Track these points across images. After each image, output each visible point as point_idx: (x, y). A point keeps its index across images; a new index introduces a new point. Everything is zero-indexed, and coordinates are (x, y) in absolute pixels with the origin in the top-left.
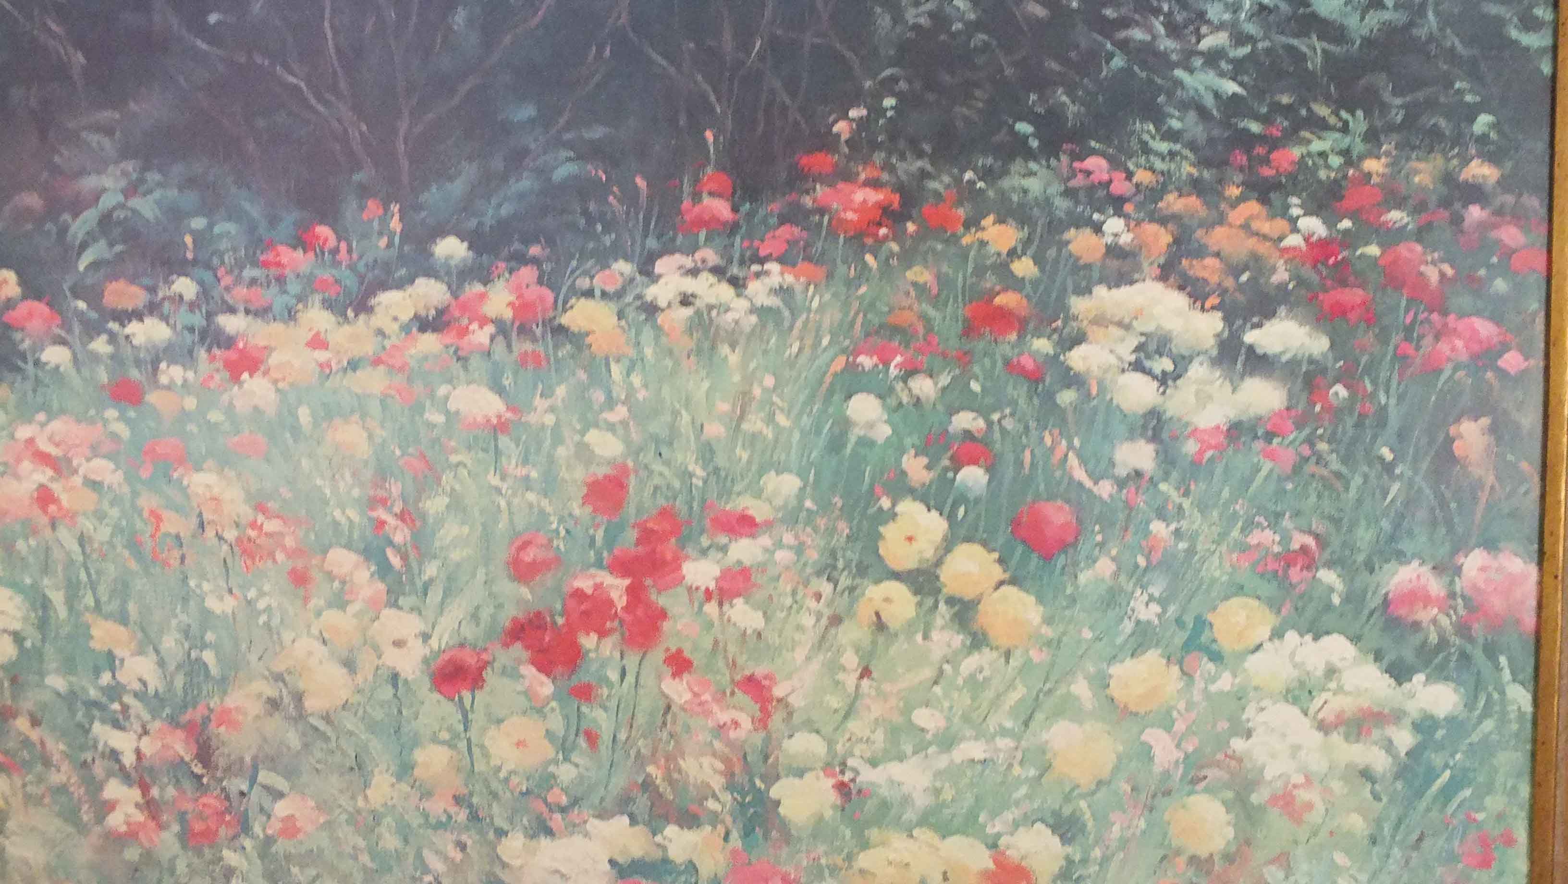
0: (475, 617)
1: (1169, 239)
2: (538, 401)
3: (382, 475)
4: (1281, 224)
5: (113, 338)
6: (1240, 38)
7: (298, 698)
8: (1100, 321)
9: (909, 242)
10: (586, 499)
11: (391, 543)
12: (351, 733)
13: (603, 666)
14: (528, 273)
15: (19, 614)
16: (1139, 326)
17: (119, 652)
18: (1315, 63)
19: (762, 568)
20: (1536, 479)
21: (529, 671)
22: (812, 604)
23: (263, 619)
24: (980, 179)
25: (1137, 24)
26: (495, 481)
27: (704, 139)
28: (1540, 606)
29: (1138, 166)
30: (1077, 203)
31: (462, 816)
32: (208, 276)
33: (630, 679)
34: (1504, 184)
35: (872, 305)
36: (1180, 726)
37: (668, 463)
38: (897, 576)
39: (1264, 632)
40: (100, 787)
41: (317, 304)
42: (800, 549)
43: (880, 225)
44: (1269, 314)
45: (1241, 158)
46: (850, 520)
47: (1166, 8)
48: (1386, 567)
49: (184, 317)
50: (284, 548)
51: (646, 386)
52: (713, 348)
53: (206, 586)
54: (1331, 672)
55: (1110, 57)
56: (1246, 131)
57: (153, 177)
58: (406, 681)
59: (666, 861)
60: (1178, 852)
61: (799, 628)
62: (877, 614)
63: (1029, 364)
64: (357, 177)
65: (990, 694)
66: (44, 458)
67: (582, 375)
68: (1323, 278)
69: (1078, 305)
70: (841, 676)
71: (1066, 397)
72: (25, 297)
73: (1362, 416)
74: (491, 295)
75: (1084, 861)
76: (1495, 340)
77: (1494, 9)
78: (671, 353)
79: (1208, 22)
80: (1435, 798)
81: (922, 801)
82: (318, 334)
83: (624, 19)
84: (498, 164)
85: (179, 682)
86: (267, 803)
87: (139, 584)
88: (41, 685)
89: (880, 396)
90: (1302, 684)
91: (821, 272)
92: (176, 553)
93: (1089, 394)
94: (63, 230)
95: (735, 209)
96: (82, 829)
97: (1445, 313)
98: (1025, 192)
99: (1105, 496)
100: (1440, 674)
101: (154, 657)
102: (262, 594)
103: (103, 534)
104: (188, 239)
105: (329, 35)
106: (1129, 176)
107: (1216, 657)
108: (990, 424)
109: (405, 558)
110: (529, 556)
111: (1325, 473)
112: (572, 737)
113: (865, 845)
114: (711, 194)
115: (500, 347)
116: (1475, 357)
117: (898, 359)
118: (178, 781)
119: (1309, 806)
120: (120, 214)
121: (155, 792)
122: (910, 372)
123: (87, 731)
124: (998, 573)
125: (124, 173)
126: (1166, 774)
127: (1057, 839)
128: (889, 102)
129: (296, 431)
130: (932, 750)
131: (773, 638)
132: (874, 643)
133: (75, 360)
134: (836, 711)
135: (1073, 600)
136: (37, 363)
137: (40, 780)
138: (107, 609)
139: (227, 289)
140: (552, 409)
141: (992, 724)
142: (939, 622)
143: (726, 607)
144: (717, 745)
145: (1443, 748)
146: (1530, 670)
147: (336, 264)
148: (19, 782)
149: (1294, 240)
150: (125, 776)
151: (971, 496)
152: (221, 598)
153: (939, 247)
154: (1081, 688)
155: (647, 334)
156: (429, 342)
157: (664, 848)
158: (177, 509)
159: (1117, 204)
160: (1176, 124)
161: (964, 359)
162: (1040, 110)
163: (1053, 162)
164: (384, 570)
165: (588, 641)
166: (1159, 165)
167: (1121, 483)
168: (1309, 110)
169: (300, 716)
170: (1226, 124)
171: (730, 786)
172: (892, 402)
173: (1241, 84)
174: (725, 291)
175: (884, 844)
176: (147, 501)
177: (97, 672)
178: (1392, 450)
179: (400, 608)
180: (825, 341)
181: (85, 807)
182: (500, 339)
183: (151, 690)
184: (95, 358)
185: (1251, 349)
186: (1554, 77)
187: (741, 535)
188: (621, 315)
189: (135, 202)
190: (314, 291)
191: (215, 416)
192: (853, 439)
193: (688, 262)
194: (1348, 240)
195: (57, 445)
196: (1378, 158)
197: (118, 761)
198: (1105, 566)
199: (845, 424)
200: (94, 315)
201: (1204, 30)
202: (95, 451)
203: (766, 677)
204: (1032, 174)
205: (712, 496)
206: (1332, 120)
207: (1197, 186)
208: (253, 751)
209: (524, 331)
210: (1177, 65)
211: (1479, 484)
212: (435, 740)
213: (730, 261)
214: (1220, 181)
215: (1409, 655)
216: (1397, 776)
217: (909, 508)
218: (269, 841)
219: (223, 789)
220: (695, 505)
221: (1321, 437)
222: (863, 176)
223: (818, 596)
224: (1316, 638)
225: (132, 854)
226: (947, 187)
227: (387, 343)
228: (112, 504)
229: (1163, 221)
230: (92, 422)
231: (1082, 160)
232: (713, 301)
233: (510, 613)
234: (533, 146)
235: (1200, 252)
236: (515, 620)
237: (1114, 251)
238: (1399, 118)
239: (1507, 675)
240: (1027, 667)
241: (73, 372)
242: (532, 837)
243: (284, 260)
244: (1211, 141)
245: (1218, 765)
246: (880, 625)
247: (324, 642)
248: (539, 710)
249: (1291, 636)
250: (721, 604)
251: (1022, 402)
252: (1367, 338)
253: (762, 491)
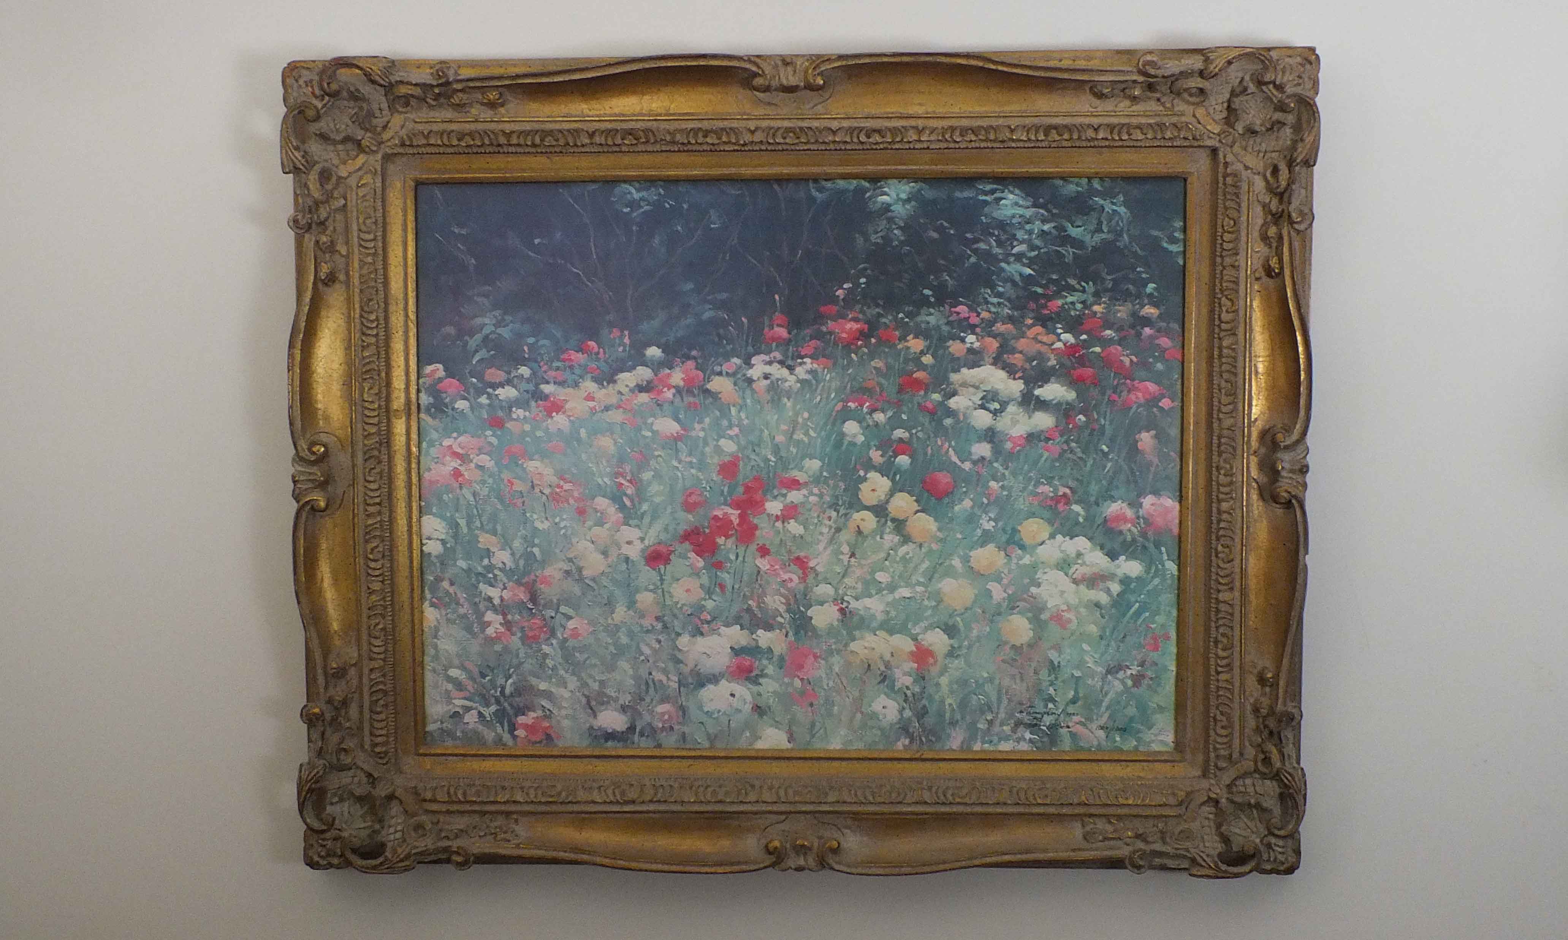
0: (666, 529)
1: (998, 345)
2: (696, 425)
3: (621, 461)
4: (1052, 337)
5: (489, 396)
6: (1032, 248)
7: (580, 570)
8: (964, 385)
9: (872, 347)
10: (719, 473)
11: (626, 495)
12: (605, 587)
13: (728, 552)
14: (691, 364)
15: (444, 531)
16: (983, 387)
17: (492, 549)
18: (1069, 259)
19: (803, 504)
20: (1178, 460)
21: (692, 555)
22: (827, 522)
23: (563, 532)
24: (907, 317)
25: (983, 241)
26: (675, 464)
27: (774, 298)
28: (1180, 523)
29: (982, 310)
30: (953, 328)
31: (659, 626)
32: (535, 365)
33: (740, 558)
34: (1160, 317)
35: (855, 379)
36: (1005, 581)
37: (758, 455)
38: (867, 508)
39: (1045, 535)
40: (483, 615)
41: (589, 379)
42: (821, 496)
43: (858, 339)
44: (1047, 381)
45: (1032, 305)
46: (844, 481)
47: (996, 233)
48: (1106, 504)
49: (524, 386)
50: (573, 497)
51: (747, 418)
52: (779, 399)
53: (535, 516)
54: (1079, 555)
55: (970, 256)
56: (1035, 292)
57: (508, 318)
58: (633, 561)
59: (758, 647)
60: (1006, 643)
61: (821, 534)
62: (858, 527)
63: (930, 406)
64: (607, 318)
65: (912, 565)
66: (456, 455)
67: (718, 413)
68: (1072, 363)
69: (954, 377)
70: (841, 557)
71: (948, 422)
72: (447, 376)
73: (1093, 430)
74: (674, 375)
75: (960, 647)
76: (1157, 394)
77: (1155, 233)
78: (759, 402)
79: (1017, 240)
80: (1131, 618)
81: (880, 617)
82: (589, 393)
83: (736, 241)
84: (676, 310)
85: (522, 563)
86: (563, 622)
87: (502, 516)
88: (455, 565)
89: (859, 422)
90: (1065, 561)
91: (830, 363)
92: (521, 500)
93: (959, 419)
94: (466, 344)
95: (789, 333)
96: (474, 635)
97: (1133, 380)
98: (928, 323)
99: (967, 469)
100: (1132, 556)
101: (510, 552)
102: (562, 520)
103: (485, 491)
104: (526, 348)
105: (593, 248)
106: (978, 315)
107: (1022, 547)
108: (911, 435)
109: (632, 501)
110: (692, 500)
111: (1075, 458)
112: (713, 587)
113: (854, 639)
114: (778, 325)
115: (678, 400)
116: (1147, 401)
117: (867, 404)
118: (521, 612)
119: (1069, 621)
120: (492, 336)
121: (509, 617)
122: (873, 410)
123: (477, 588)
124: (916, 507)
125: (495, 317)
126: (999, 605)
127: (946, 637)
128: (863, 280)
129: (579, 440)
130: (885, 592)
131: (809, 539)
132: (856, 541)
133: (472, 408)
134: (839, 573)
135: (952, 519)
136: (453, 409)
137: (455, 611)
138: (487, 528)
139: (545, 372)
140: (703, 429)
141: (914, 579)
142: (888, 530)
143: (786, 524)
144: (782, 590)
145: (1134, 592)
146: (1176, 553)
147: (598, 360)
148: (444, 613)
149: (1059, 345)
150: (495, 610)
151: (903, 469)
152: (542, 522)
153: (887, 350)
154: (956, 562)
155: (748, 392)
156: (644, 397)
157: (757, 641)
158: (520, 478)
159: (972, 329)
160: (1001, 289)
161: (899, 404)
162: (935, 283)
163: (942, 309)
164: (622, 507)
165: (721, 540)
166: (993, 309)
167: (975, 463)
168: (1067, 282)
169: (581, 580)
170: (1025, 289)
171: (788, 611)
172: (864, 424)
173: (1033, 270)
174: (785, 372)
175: (862, 638)
176: (506, 475)
177: (482, 559)
178: (1108, 447)
179: (630, 526)
180: (833, 396)
181: (475, 625)
182: (678, 396)
183: (508, 568)
184: (481, 406)
185: (1038, 397)
186: (1184, 266)
187: (793, 489)
188: (735, 384)
189: (499, 331)
190: (588, 373)
191: (539, 434)
192: (846, 443)
193: (767, 358)
194: (1086, 345)
195: (462, 448)
196: (1100, 304)
197: (492, 602)
198: (967, 503)
199: (843, 435)
200: (480, 385)
201: (1015, 243)
202: (480, 451)
203: (805, 557)
204: (931, 314)
205: (779, 471)
206: (1077, 286)
207: (1011, 319)
208: (558, 597)
209: (690, 392)
210: (1001, 261)
211: (1150, 464)
212: (647, 589)
213: (787, 357)
214: (1023, 317)
215: (1117, 546)
216: (1113, 606)
217: (873, 475)
218: (565, 640)
219: (543, 615)
220: (771, 475)
221: (1072, 440)
222: (850, 316)
223: (830, 518)
224: (1071, 539)
225: (498, 648)
226: (890, 321)
227: (623, 398)
228: (490, 476)
229: (995, 337)
230: (479, 437)
231: (956, 307)
232: (779, 377)
233: (683, 527)
234: (692, 302)
235: (1013, 351)
236: (686, 531)
237: (971, 351)
238: (1110, 286)
239: (1165, 557)
240: (930, 551)
241: (470, 413)
242: (693, 636)
243: (573, 358)
244: (1018, 297)
245: (1024, 600)
246: (859, 532)
247: (593, 542)
248: (697, 574)
249: (1059, 537)
250: (783, 522)
251: (926, 424)
252: (1094, 392)
253: (803, 467)
